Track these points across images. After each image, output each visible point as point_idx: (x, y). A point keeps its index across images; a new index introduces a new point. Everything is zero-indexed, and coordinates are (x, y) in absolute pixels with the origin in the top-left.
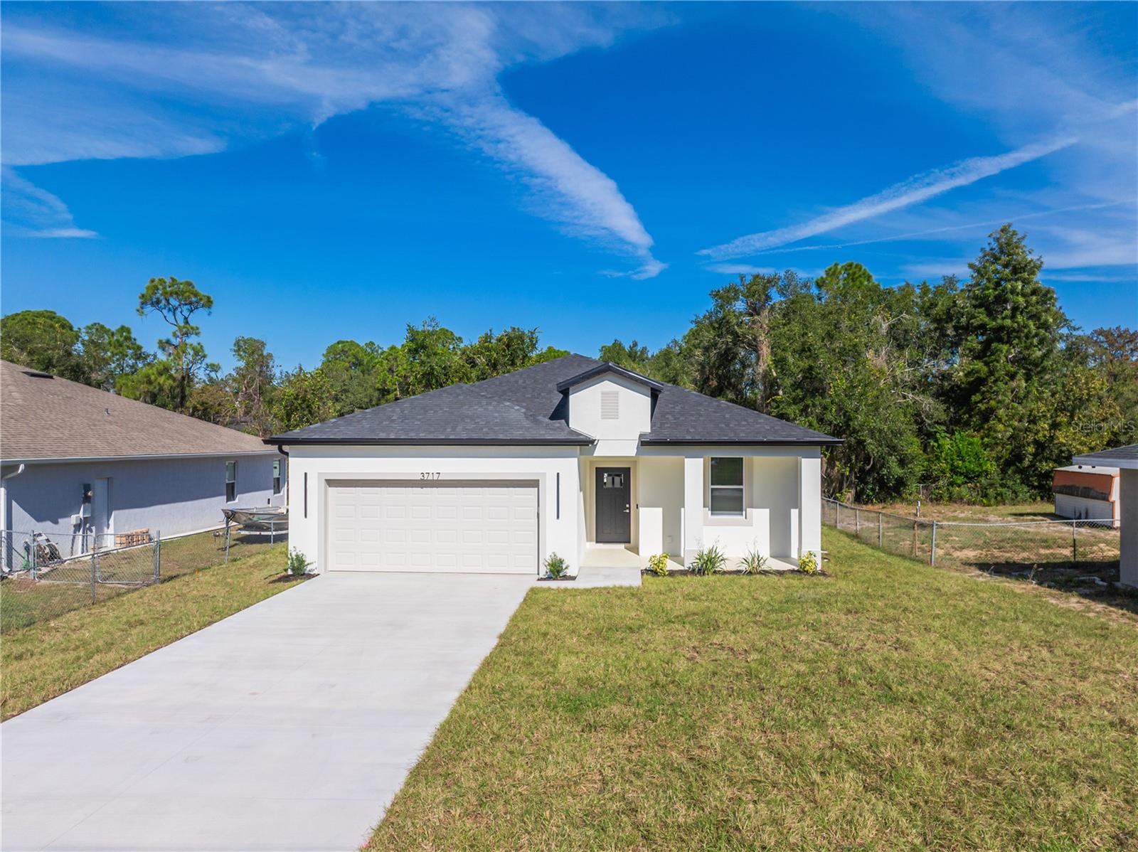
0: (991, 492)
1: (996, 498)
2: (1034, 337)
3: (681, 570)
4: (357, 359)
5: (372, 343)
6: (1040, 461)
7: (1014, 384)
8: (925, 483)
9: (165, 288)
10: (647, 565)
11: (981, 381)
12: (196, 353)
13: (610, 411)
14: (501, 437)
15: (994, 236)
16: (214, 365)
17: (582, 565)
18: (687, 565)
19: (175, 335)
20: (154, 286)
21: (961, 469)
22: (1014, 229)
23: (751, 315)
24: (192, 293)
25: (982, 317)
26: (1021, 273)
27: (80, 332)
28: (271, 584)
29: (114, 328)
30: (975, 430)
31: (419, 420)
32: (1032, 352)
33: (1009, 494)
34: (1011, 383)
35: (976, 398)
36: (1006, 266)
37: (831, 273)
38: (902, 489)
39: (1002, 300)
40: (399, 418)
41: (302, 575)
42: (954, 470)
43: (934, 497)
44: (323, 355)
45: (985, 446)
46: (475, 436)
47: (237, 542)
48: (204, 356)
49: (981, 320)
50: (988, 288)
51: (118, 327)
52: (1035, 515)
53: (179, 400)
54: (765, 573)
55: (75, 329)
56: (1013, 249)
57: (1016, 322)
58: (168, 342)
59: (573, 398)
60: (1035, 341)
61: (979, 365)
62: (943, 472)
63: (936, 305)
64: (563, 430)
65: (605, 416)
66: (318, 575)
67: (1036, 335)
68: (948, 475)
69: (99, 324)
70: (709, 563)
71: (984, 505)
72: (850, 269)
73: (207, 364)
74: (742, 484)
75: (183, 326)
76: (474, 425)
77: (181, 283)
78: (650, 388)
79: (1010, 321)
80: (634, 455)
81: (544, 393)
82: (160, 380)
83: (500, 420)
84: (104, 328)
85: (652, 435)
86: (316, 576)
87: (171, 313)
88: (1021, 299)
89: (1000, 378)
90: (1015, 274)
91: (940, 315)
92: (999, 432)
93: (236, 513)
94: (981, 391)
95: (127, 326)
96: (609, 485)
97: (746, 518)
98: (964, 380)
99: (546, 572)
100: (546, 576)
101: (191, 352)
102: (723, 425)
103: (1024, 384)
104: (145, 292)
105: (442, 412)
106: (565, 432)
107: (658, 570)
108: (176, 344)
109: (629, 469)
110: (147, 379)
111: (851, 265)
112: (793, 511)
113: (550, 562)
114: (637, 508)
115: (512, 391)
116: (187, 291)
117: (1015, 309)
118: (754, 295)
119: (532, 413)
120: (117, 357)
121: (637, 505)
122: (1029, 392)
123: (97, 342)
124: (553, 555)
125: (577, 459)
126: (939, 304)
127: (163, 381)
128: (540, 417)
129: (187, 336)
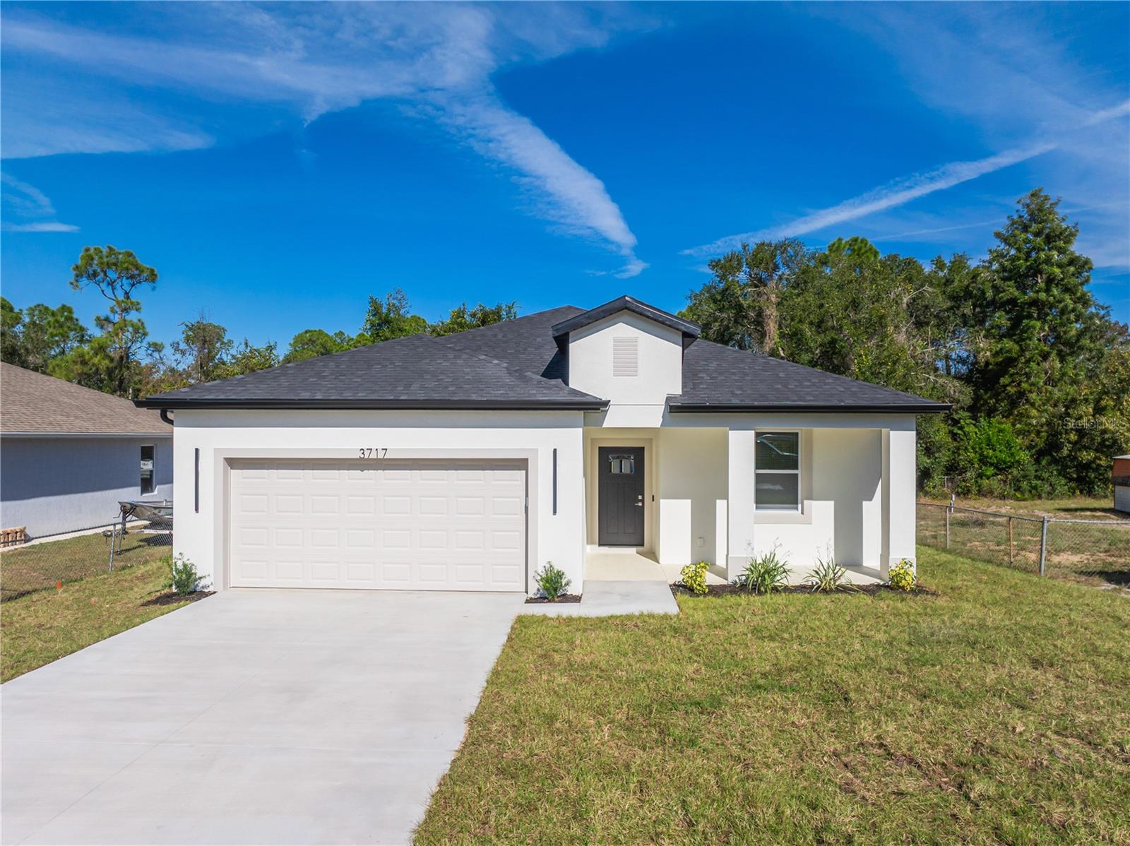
0: (1024, 485)
1: (1030, 492)
2: (1069, 313)
3: (724, 586)
4: (325, 348)
5: (342, 333)
6: (1080, 450)
7: (1046, 365)
8: (950, 474)
9: (101, 258)
10: (679, 578)
11: (1010, 362)
12: (136, 331)
13: (626, 365)
14: (474, 397)
15: (1023, 201)
16: (156, 344)
17: (586, 579)
18: (732, 578)
19: (113, 311)
20: (88, 256)
21: (991, 458)
22: (1045, 194)
23: (756, 286)
24: (132, 264)
25: (1011, 291)
26: (1055, 241)
27: (21, 314)
28: (142, 608)
29: (54, 307)
30: (1003, 416)
31: (359, 377)
32: (1068, 329)
33: (1047, 488)
34: (1044, 364)
35: (1004, 380)
36: (1037, 234)
37: (834, 248)
38: (926, 481)
39: (1035, 270)
40: (332, 374)
41: (191, 593)
42: (983, 460)
43: (960, 490)
44: (290, 344)
45: (1019, 433)
46: (436, 396)
47: (143, 543)
48: (145, 334)
49: (1011, 293)
50: (1019, 259)
51: (60, 306)
52: (1095, 510)
53: (117, 383)
54: (844, 589)
55: (16, 310)
56: (1045, 215)
57: (1051, 296)
58: (107, 319)
59: (573, 347)
60: (1072, 317)
61: (1008, 344)
62: (971, 462)
63: (953, 281)
64: (562, 389)
65: (618, 372)
66: (215, 592)
67: (1074, 310)
68: (976, 466)
69: (43, 305)
70: (766, 576)
71: (1018, 499)
72: (855, 245)
73: (149, 343)
74: (797, 468)
75: (123, 302)
76: (436, 383)
77: (120, 254)
78: (681, 333)
79: (1045, 294)
80: (659, 426)
81: (532, 347)
82: (96, 360)
83: (473, 376)
84: (46, 308)
85: (683, 398)
86: (211, 594)
87: (110, 287)
88: (1057, 270)
89: (1032, 358)
90: (1049, 243)
91: (957, 292)
92: (1032, 418)
93: (136, 506)
94: (1011, 372)
95: (68, 305)
96: (615, 469)
97: (802, 513)
98: (992, 360)
99: (538, 590)
100: (538, 596)
101: (131, 329)
102: (780, 387)
103: (1058, 365)
104: (79, 263)
105: (392, 366)
106: (564, 393)
107: (695, 586)
108: (115, 322)
109: (642, 449)
110: (81, 359)
111: (856, 240)
112: (865, 503)
113: (544, 576)
114: (653, 500)
115: (490, 346)
116: (127, 262)
117: (1050, 281)
118: (760, 264)
119: (517, 368)
120: (57, 338)
121: (653, 496)
122: (1064, 374)
123: (39, 324)
124: (548, 566)
125: (581, 429)
126: (956, 281)
127: (99, 361)
128: (529, 374)
129: (127, 312)
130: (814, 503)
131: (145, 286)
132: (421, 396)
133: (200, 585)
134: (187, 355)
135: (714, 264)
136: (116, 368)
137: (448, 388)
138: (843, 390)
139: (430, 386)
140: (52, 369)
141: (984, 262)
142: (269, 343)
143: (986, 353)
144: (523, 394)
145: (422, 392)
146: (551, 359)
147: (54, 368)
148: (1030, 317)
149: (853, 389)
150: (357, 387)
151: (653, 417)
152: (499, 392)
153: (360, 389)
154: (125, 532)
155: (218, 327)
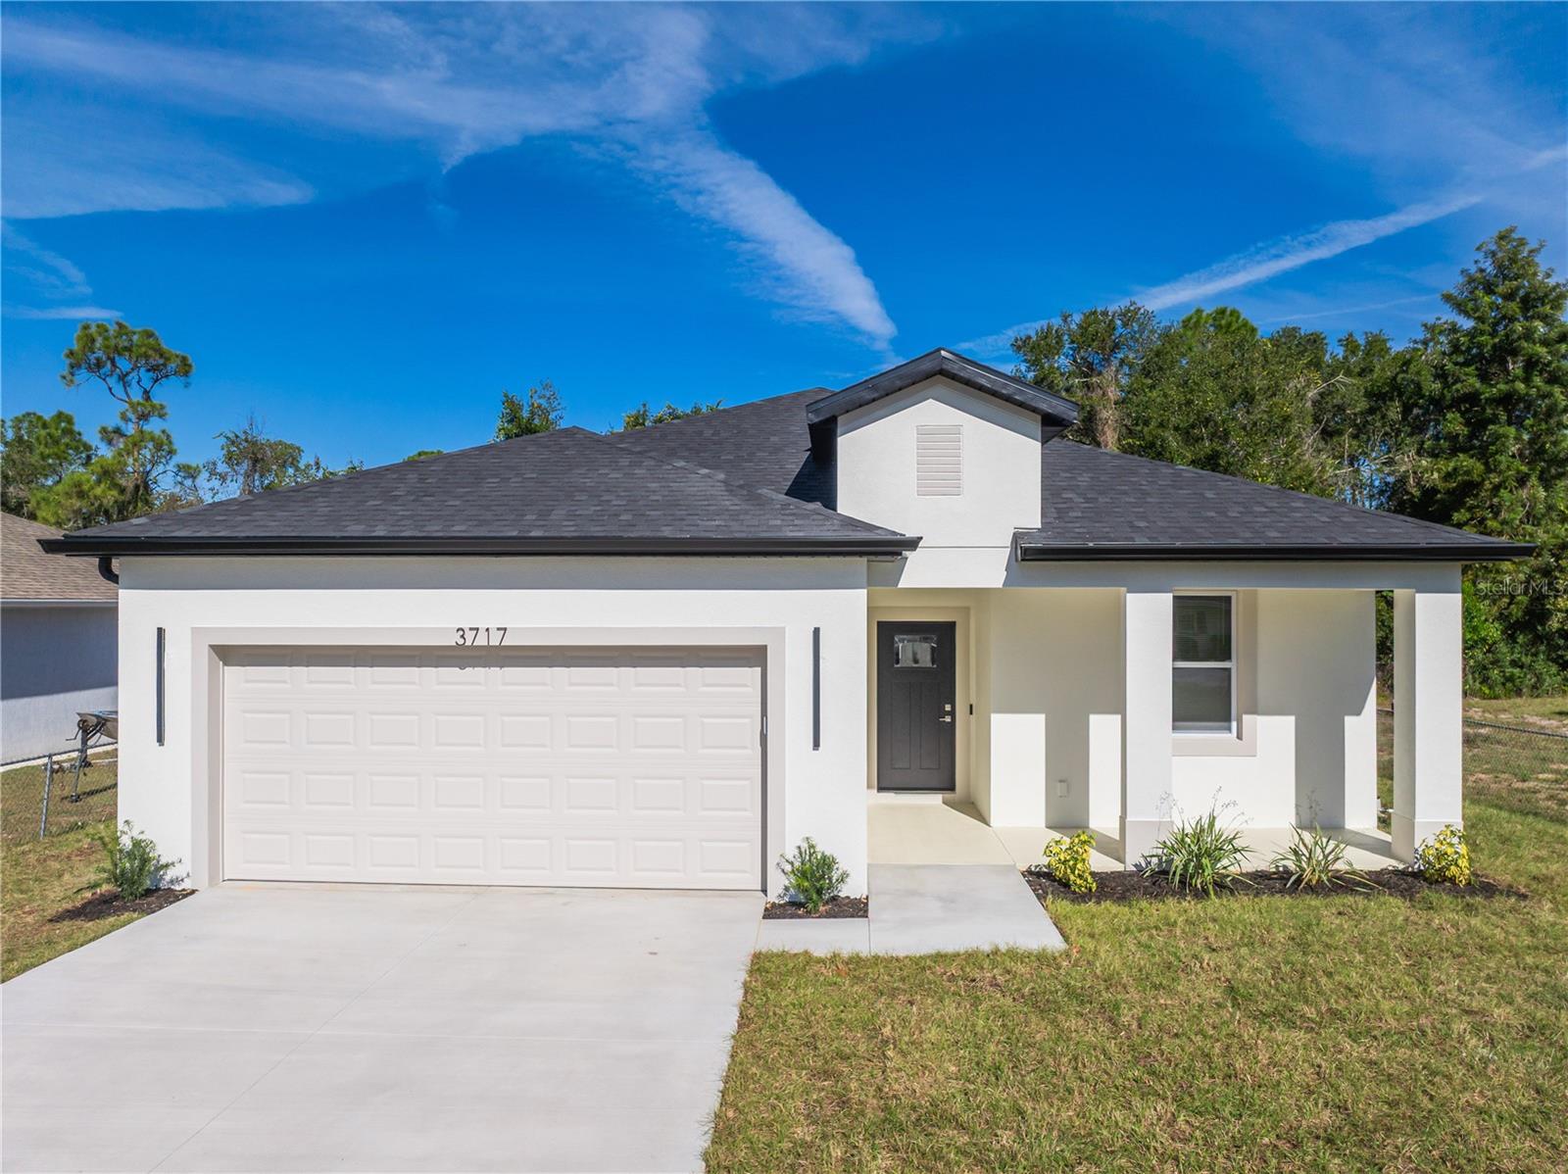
0: (1495, 673)
1: (1504, 684)
7: (1524, 493)
9: (106, 339)
10: (1038, 862)
11: (1469, 488)
12: (159, 447)
13: (940, 475)
14: (667, 532)
15: (1485, 248)
16: (189, 467)
17: (870, 863)
18: (1133, 858)
19: (124, 418)
20: (87, 336)
22: (1520, 236)
23: (1085, 376)
24: (154, 349)
25: (1470, 381)
26: (1537, 307)
28: (49, 925)
29: (47, 415)
31: (459, 497)
34: (1521, 492)
35: (1459, 516)
36: (1509, 297)
39: (1506, 350)
41: (147, 895)
45: (1483, 596)
46: (596, 531)
48: (171, 452)
49: (1468, 385)
50: (1481, 333)
51: (53, 413)
54: (1347, 884)
56: (1521, 268)
57: (1533, 387)
58: (117, 431)
59: (849, 445)
61: (1465, 461)
63: (1371, 371)
64: (825, 518)
65: (927, 488)
66: (193, 892)
69: (34, 414)
70: (1203, 859)
71: (1484, 697)
72: (1222, 318)
73: (178, 466)
74: (1227, 657)
75: (139, 404)
76: (599, 508)
77: (134, 333)
78: (1039, 418)
79: (1522, 386)
80: (1001, 586)
81: (764, 451)
82: (98, 491)
83: (664, 496)
84: (40, 418)
85: (1044, 534)
86: (185, 896)
87: (121, 382)
88: (1542, 350)
89: (1504, 482)
90: (1528, 310)
91: (1378, 387)
92: (1505, 574)
93: (106, 720)
94: (1468, 505)
95: (66, 411)
96: (905, 660)
97: (1239, 737)
98: (1440, 485)
99: (787, 889)
100: (787, 899)
101: (150, 445)
102: (1213, 514)
103: (1542, 494)
104: (76, 347)
105: (520, 479)
106: (832, 525)
107: (1072, 877)
108: (129, 434)
109: (952, 626)
110: (78, 489)
111: (1222, 312)
112: (1349, 720)
113: (797, 864)
114: (971, 713)
115: (691, 449)
116: (145, 345)
117: (1531, 364)
118: (1093, 340)
119: (742, 482)
120: (50, 461)
121: (971, 706)
122: (1550, 508)
123: (28, 441)
124: (804, 846)
125: (865, 591)
126: (1376, 369)
127: (103, 491)
128: (764, 491)
129: (146, 420)
130: (1261, 720)
131: (174, 383)
132: (569, 530)
133: (168, 878)
134: (228, 482)
135: (1020, 343)
136: (129, 503)
137: (619, 515)
138: (1327, 520)
139: (586, 512)
140: (35, 505)
141: (1415, 342)
142: (351, 462)
143: (1432, 474)
144: (758, 526)
145: (571, 523)
146: (798, 470)
147: (38, 503)
148: (1494, 420)
149: (1345, 519)
150: (452, 515)
151: (990, 571)
152: (713, 523)
153: (457, 518)
154: (86, 763)
155: (291, 446)
